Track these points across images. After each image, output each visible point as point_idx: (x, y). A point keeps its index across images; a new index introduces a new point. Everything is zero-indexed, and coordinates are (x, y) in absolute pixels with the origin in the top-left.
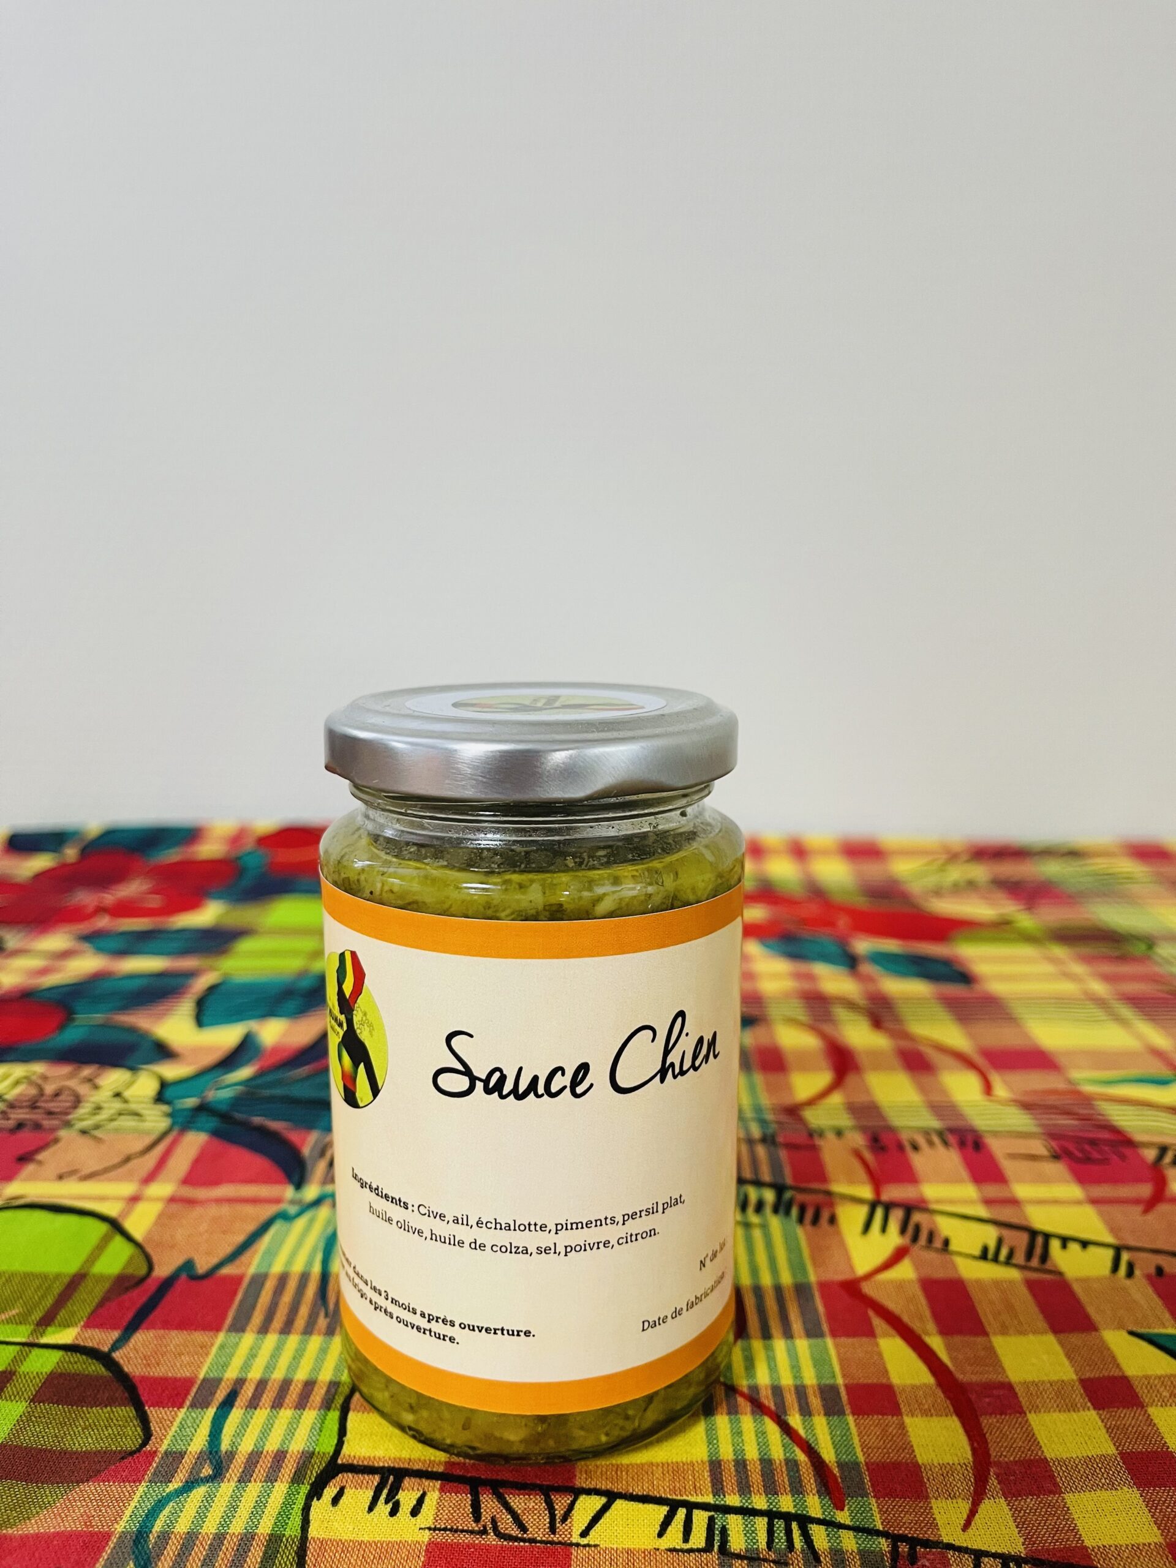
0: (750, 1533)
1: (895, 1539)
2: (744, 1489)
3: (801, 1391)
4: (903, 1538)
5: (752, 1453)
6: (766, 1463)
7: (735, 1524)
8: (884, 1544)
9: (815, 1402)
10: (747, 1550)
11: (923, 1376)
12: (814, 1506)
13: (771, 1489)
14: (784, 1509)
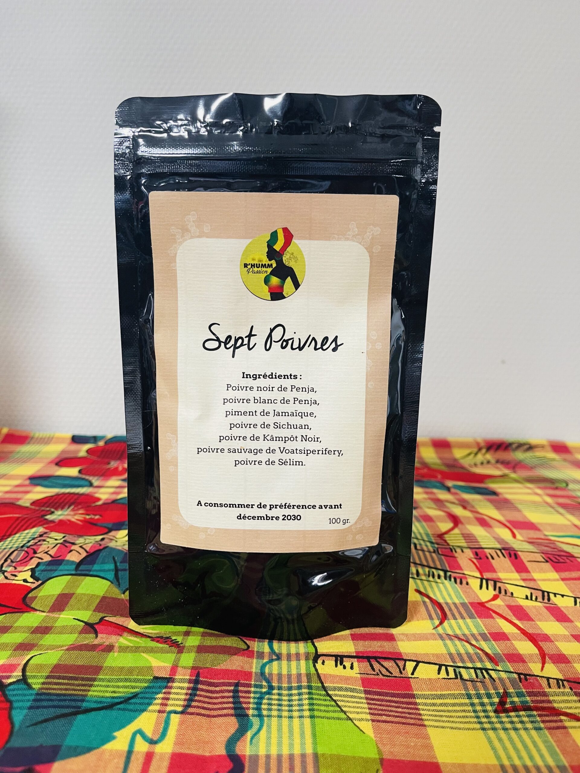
0: (469, 674)
1: (519, 674)
2: (463, 661)
3: (473, 635)
4: (522, 674)
5: (462, 651)
6: (468, 654)
7: (463, 671)
8: (516, 676)
9: (479, 638)
10: (470, 678)
11: (516, 631)
12: (489, 665)
13: (472, 661)
14: (479, 667)
